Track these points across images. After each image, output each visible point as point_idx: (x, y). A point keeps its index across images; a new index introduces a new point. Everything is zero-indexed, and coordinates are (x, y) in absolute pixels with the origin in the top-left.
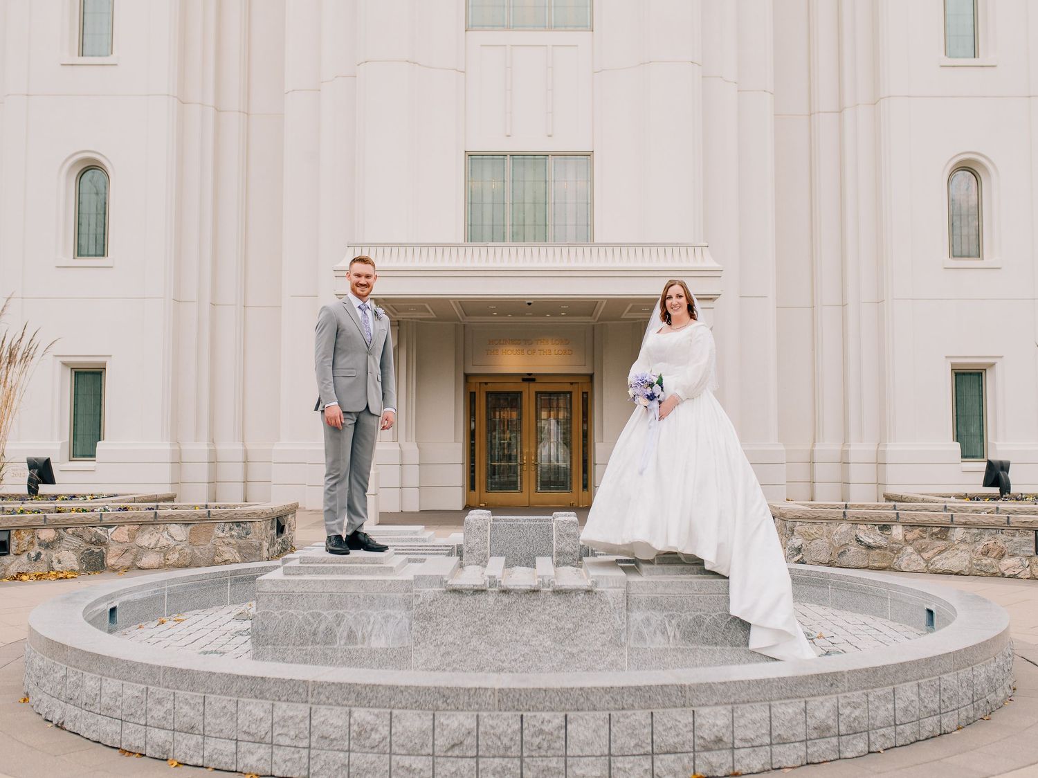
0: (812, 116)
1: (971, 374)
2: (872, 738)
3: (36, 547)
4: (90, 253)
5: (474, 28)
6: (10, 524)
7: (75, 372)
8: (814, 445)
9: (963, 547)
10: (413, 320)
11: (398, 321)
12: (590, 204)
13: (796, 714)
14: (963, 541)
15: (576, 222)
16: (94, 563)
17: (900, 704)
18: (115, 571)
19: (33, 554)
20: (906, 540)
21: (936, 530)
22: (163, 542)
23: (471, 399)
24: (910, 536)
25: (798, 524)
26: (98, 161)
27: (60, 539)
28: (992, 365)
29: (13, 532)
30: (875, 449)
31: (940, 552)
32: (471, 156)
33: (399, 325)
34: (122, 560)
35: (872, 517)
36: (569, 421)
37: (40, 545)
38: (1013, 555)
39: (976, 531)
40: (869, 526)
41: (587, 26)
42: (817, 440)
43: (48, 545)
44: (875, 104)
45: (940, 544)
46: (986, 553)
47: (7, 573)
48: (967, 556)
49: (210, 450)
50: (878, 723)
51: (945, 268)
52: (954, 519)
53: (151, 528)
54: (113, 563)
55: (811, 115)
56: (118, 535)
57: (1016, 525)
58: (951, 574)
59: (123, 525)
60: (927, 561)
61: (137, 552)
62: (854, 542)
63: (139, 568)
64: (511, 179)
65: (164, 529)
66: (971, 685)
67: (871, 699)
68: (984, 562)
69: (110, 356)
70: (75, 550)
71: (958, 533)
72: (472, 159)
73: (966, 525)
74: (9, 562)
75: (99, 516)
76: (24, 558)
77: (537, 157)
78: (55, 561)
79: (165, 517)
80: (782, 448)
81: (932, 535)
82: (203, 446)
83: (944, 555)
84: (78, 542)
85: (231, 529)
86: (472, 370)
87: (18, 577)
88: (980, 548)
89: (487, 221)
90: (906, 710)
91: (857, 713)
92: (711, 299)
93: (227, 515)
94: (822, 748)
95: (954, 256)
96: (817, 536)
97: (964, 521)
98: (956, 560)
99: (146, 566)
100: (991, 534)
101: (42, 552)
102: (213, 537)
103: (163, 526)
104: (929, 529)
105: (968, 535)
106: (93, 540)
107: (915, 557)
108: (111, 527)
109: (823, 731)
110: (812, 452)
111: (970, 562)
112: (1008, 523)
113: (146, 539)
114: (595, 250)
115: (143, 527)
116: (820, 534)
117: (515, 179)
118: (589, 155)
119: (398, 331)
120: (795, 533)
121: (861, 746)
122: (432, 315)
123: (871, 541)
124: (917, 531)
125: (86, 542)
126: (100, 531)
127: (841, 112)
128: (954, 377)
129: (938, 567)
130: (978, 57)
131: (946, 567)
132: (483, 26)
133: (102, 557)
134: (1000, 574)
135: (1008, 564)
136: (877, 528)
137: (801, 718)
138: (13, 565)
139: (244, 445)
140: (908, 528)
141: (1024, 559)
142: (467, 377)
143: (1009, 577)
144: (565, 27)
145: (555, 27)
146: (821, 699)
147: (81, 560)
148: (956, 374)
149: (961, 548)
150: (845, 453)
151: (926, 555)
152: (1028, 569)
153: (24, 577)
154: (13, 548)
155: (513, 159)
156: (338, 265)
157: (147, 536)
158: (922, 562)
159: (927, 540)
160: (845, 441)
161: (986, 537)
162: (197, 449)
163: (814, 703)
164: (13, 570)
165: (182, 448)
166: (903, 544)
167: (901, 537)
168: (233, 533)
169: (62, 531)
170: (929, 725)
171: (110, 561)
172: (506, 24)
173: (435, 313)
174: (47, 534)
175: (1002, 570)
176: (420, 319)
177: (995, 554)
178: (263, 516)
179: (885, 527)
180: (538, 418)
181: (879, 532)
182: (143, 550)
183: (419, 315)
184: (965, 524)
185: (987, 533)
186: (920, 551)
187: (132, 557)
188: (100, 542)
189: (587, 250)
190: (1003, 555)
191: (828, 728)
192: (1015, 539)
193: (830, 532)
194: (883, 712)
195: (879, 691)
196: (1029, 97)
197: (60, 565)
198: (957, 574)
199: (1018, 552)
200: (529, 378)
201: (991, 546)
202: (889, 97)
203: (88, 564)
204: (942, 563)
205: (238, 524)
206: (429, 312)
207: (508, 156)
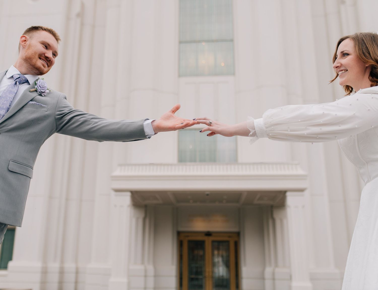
5: (182, 76)
23: (180, 244)
36: (228, 256)
41: (232, 74)
49: (60, 267)
72: (181, 132)
82: (57, 265)
86: (181, 229)
92: (302, 191)
132: (186, 75)
142: (179, 233)
144: (223, 74)
145: (218, 74)
156: (113, 174)
165: (47, 265)
180: (213, 255)
200: (208, 234)
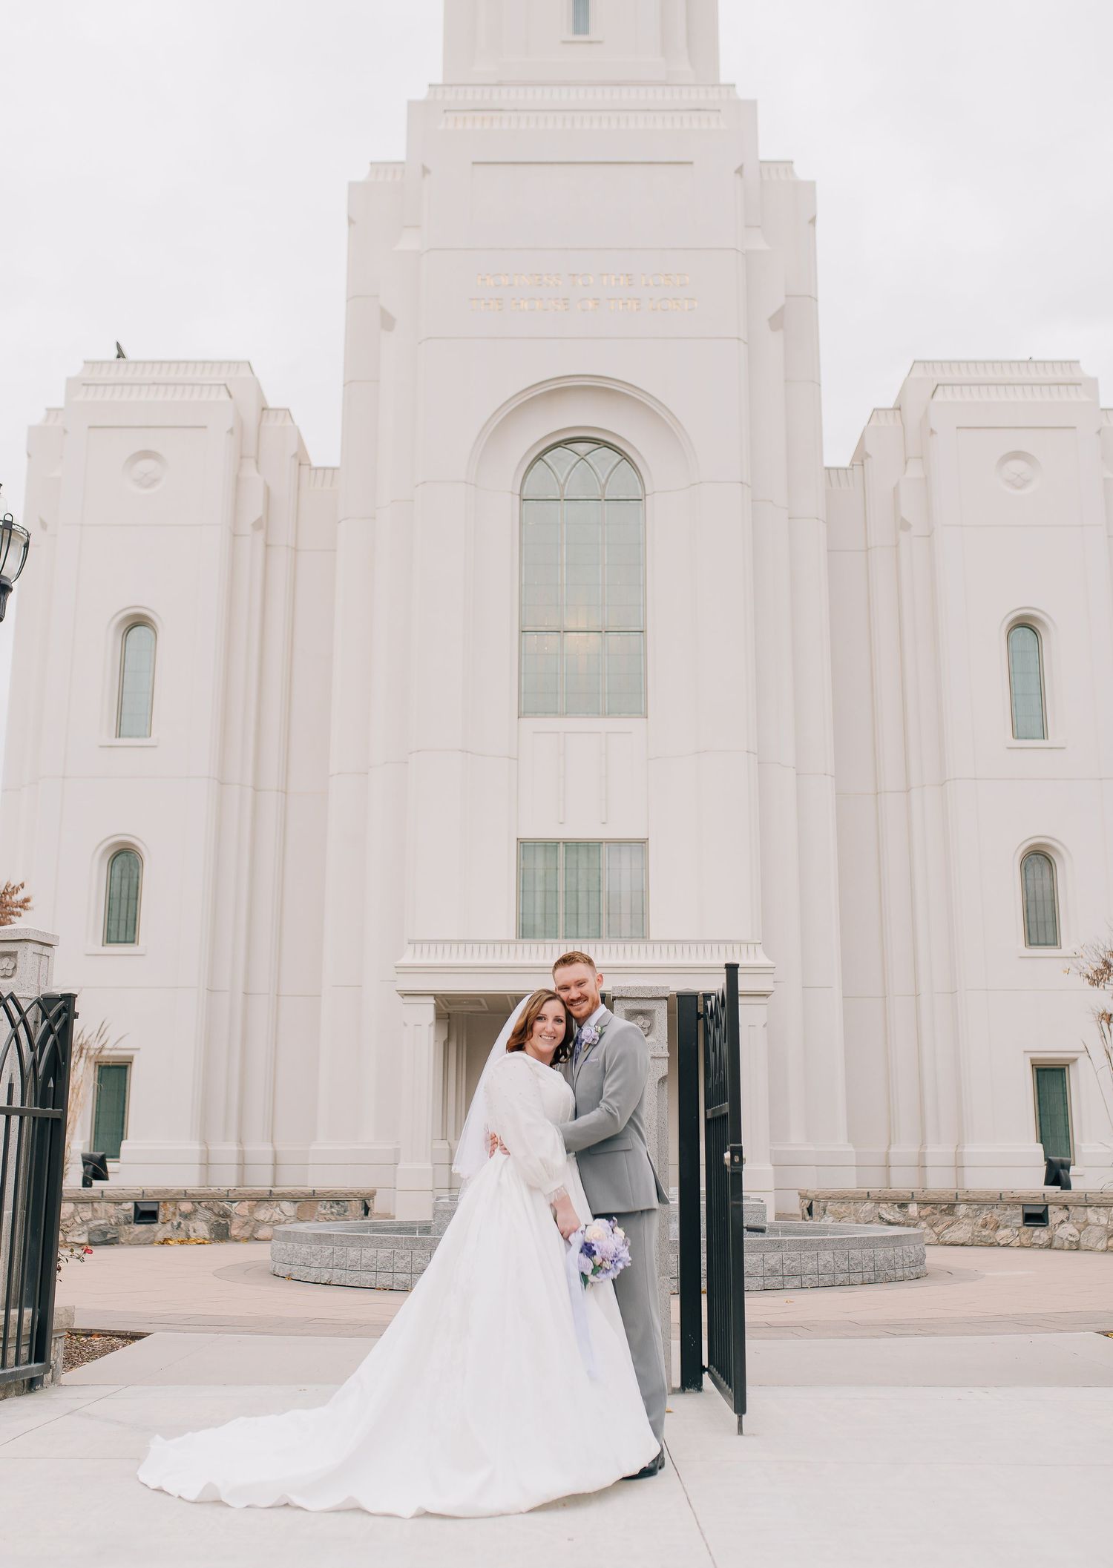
0: (879, 795)
1: (1053, 1070)
2: (803, 1280)
3: (178, 1217)
4: (120, 940)
5: (527, 715)
6: (160, 1197)
7: (100, 1066)
8: (889, 1147)
9: (967, 1221)
10: (464, 1013)
11: (449, 1014)
12: (644, 892)
13: (758, 1261)
14: (966, 1216)
15: (631, 911)
16: (221, 1233)
17: (821, 1263)
18: (237, 1241)
19: (175, 1223)
20: (920, 1217)
21: (944, 1207)
22: (276, 1217)
24: (923, 1213)
25: (829, 1204)
26: (133, 845)
27: (196, 1211)
28: (1075, 1060)
29: (161, 1204)
30: (954, 1150)
31: (949, 1226)
32: (522, 843)
33: (449, 1018)
34: (243, 1232)
35: (891, 1197)
37: (180, 1216)
38: (1006, 1227)
39: (976, 1207)
40: (890, 1205)
41: (641, 713)
42: (892, 1142)
43: (186, 1216)
44: (942, 785)
45: (948, 1219)
46: (985, 1226)
47: (156, 1239)
48: (970, 1229)
49: (240, 1151)
50: (807, 1272)
51: (1021, 957)
52: (959, 1197)
53: (266, 1204)
54: (236, 1234)
55: (877, 793)
56: (239, 1209)
57: (1007, 1200)
58: (957, 1245)
59: (244, 1201)
60: (938, 1235)
61: (255, 1224)
62: (877, 1219)
63: (256, 1239)
64: (564, 867)
65: (277, 1206)
66: (872, 1259)
67: (803, 1257)
68: (984, 1233)
69: (139, 1049)
70: (207, 1222)
71: (962, 1209)
72: (524, 846)
73: (969, 1202)
74: (157, 1229)
75: (226, 1193)
76: (168, 1226)
77: (590, 844)
78: (192, 1230)
79: (278, 1195)
80: (852, 1149)
81: (941, 1211)
82: (232, 1147)
83: (951, 1229)
84: (208, 1214)
85: (331, 1207)
87: (165, 1242)
88: (980, 1221)
89: (539, 910)
90: (825, 1266)
91: (794, 1264)
92: (765, 995)
93: (328, 1194)
94: (772, 1281)
95: (1030, 944)
96: (846, 1214)
97: (966, 1198)
98: (959, 1233)
99: (261, 1237)
100: (988, 1209)
101: (182, 1222)
102: (317, 1214)
103: (275, 1202)
104: (939, 1206)
105: (970, 1211)
106: (221, 1213)
107: (927, 1231)
108: (235, 1202)
109: (774, 1272)
110: (888, 1154)
111: (973, 1234)
112: (1001, 1199)
113: (262, 1214)
114: (650, 947)
115: (260, 1203)
116: (848, 1212)
117: (568, 867)
118: (644, 842)
119: (449, 1024)
120: (827, 1212)
121: (796, 1282)
122: (484, 1008)
123: (891, 1218)
124: (929, 1208)
125: (215, 1214)
126: (226, 1205)
127: (908, 792)
128: (1035, 1073)
129: (946, 1239)
130: (1048, 739)
131: (953, 1239)
132: (536, 713)
133: (227, 1227)
134: (996, 1244)
135: (1002, 1233)
136: (896, 1206)
137: (761, 1264)
138: (160, 1232)
139: (273, 1146)
140: (922, 1205)
141: (1014, 1230)
143: (1003, 1246)
144: (620, 713)
145: (608, 713)
146: (772, 1254)
147: (211, 1231)
148: (1038, 1070)
149: (964, 1222)
150: (922, 1155)
151: (937, 1230)
152: (1018, 1238)
153: (170, 1242)
154: (160, 1217)
155: (566, 846)
156: (398, 962)
157: (263, 1211)
158: (934, 1235)
159: (938, 1216)
160: (923, 1144)
161: (985, 1212)
162: (226, 1149)
163: (768, 1256)
164: (160, 1236)
165: (209, 1148)
166: (918, 1219)
167: (916, 1214)
168: (333, 1210)
169: (196, 1204)
170: (841, 1277)
171: (234, 1232)
172: (559, 710)
173: (488, 1005)
174: (186, 1207)
175: (998, 1240)
176: (471, 1012)
177: (992, 1226)
178: (359, 1196)
179: (903, 1206)
181: (898, 1210)
182: (260, 1223)
183: (471, 1008)
184: (967, 1200)
185: (985, 1207)
186: (932, 1226)
187: (251, 1229)
188: (226, 1215)
189: (643, 947)
190: (998, 1227)
191: (777, 1271)
192: (1008, 1213)
193: (857, 1211)
194: (811, 1266)
195: (807, 1253)
196: (1101, 779)
197: (195, 1234)
198: (962, 1245)
199: (1009, 1224)
201: (988, 1219)
202: (955, 779)
203: (217, 1234)
204: (951, 1235)
205: (338, 1202)
206: (481, 1005)
207: (561, 844)
